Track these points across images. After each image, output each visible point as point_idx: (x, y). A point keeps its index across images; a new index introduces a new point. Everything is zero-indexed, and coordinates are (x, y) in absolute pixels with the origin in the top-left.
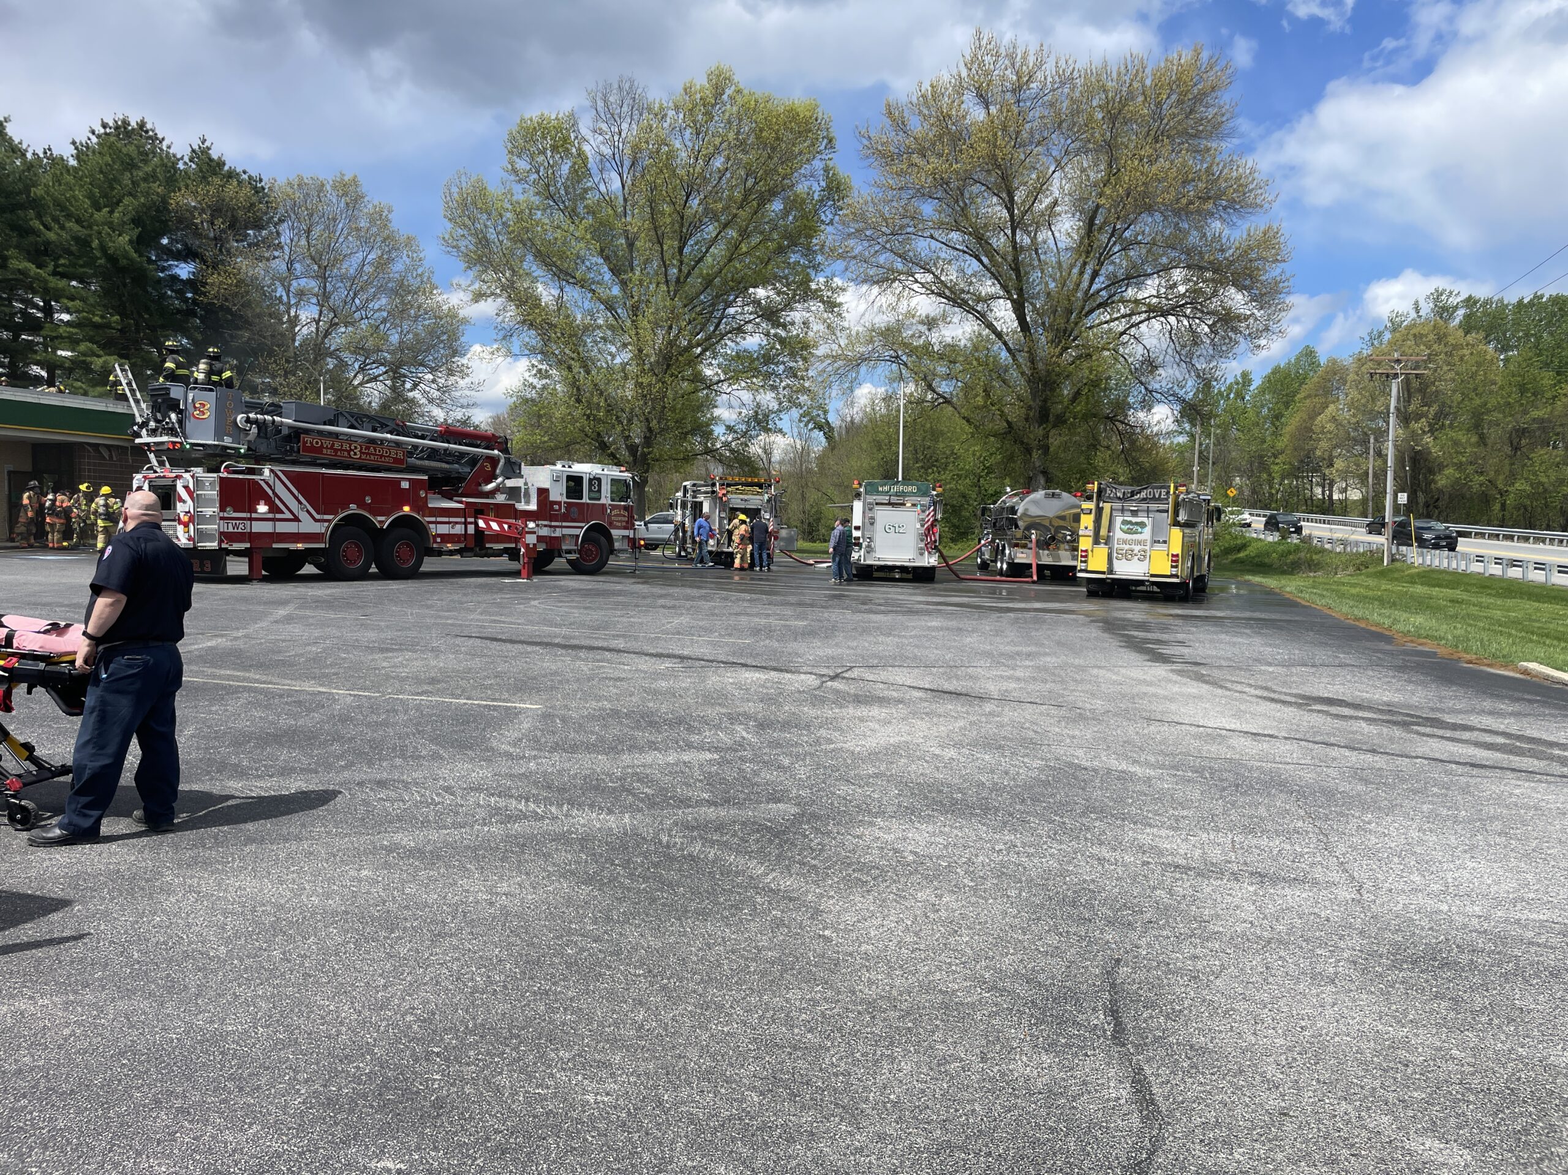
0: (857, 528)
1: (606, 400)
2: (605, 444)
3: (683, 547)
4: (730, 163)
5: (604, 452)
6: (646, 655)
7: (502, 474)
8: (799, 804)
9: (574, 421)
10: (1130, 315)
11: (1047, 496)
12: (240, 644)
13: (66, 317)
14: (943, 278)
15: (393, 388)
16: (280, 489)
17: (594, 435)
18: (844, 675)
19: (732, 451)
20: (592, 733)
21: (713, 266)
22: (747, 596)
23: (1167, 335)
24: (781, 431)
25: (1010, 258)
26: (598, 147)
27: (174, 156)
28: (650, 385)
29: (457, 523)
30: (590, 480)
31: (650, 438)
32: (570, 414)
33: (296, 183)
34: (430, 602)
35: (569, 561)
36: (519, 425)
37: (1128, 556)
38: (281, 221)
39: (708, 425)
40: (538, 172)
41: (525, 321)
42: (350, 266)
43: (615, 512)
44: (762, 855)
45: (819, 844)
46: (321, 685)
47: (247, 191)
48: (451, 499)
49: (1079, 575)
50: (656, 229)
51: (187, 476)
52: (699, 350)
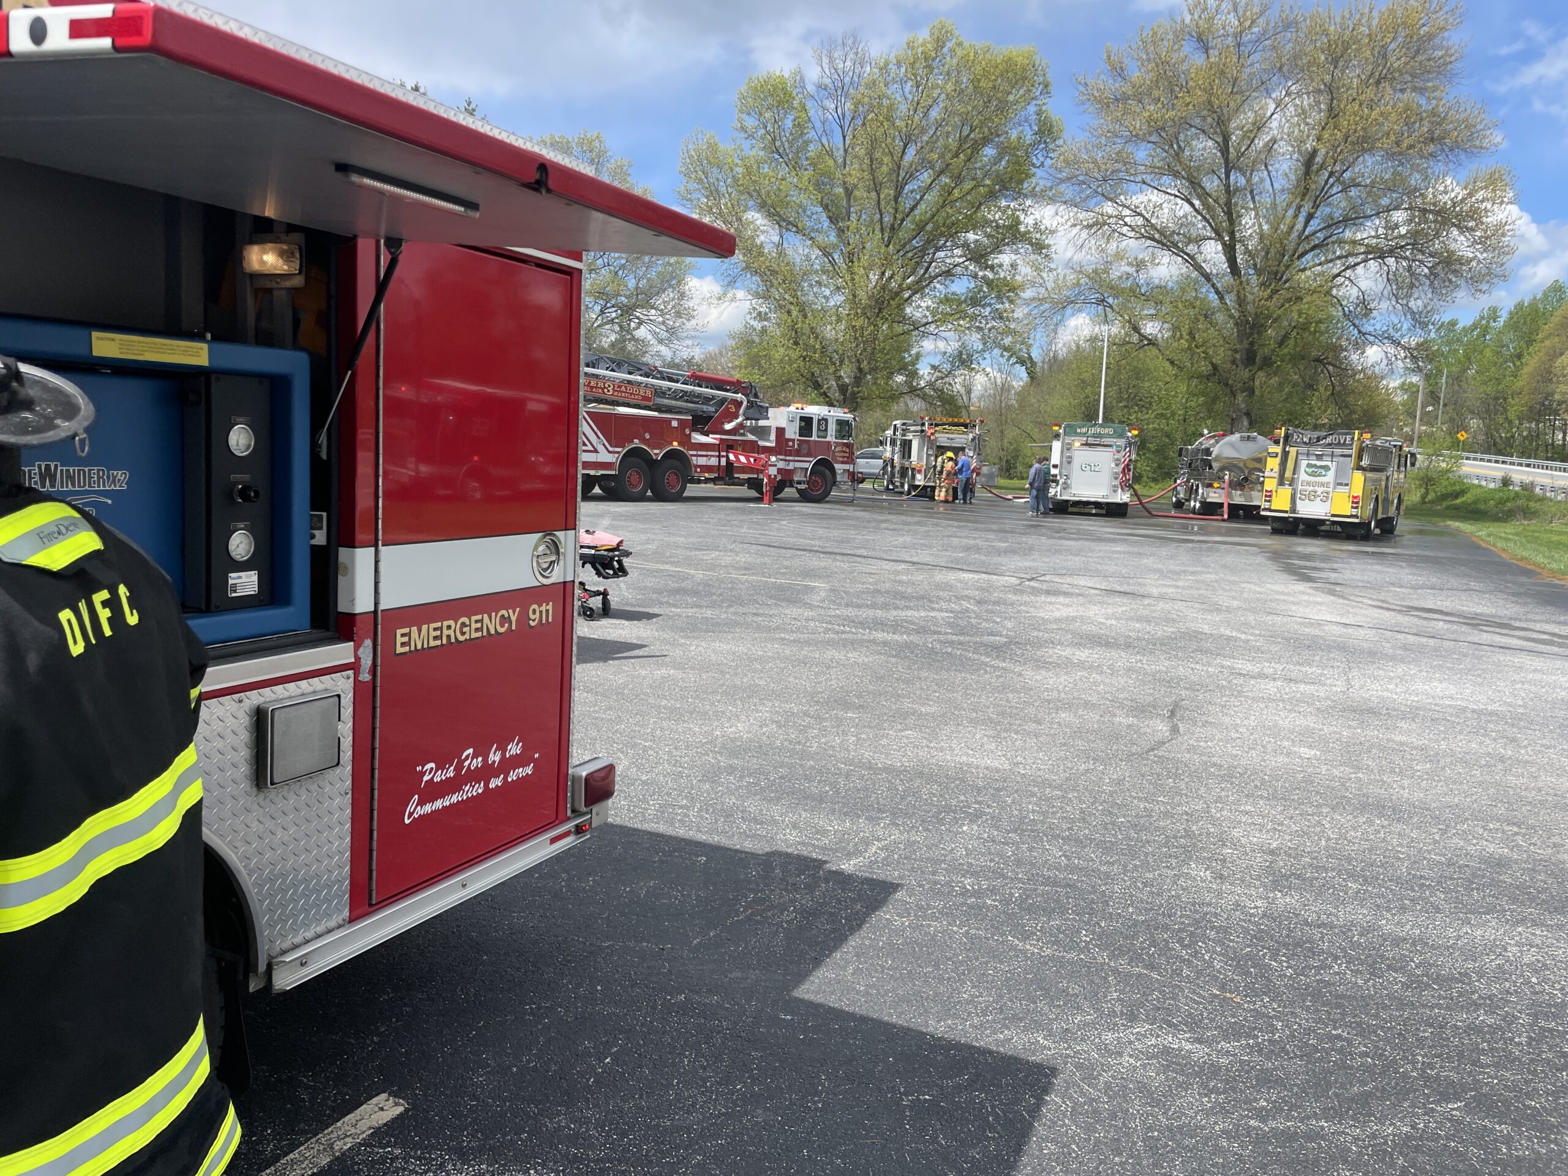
0: (1055, 466)
1: (821, 343)
2: (818, 383)
3: (891, 481)
4: (947, 113)
5: (816, 391)
6: (886, 560)
7: (744, 415)
8: (1008, 638)
9: (792, 362)
10: (1346, 257)
11: (1242, 439)
14: (1153, 221)
18: (1039, 578)
19: (935, 389)
20: (867, 599)
21: (926, 213)
23: (1384, 276)
25: (1222, 201)
29: (712, 456)
30: (819, 420)
31: (860, 377)
32: (787, 355)
37: (1312, 496)
39: (914, 364)
40: (765, 127)
43: (839, 448)
48: (708, 435)
49: (1262, 513)
50: (874, 179)
52: (909, 293)
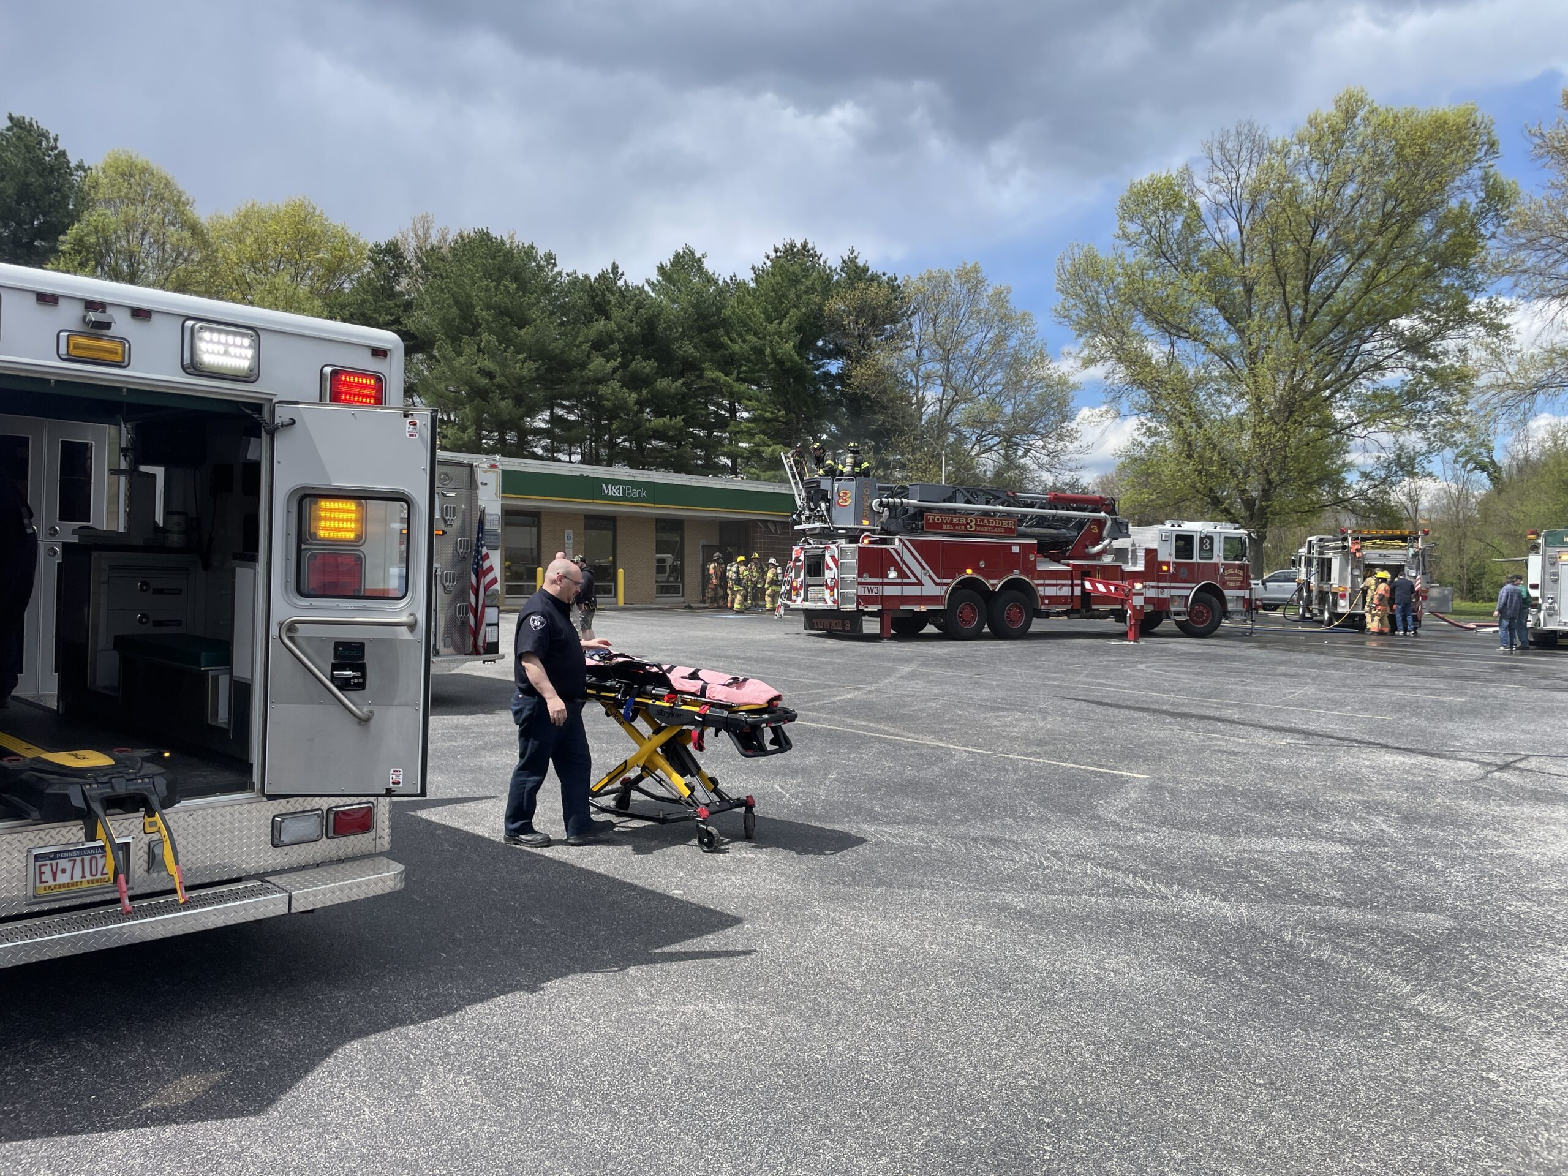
1: (1219, 454)
2: (1217, 498)
3: (1307, 608)
4: (1365, 188)
5: (1216, 508)
6: (1265, 728)
7: (1109, 536)
8: (1455, 917)
9: (1184, 477)
12: (873, 697)
13: (745, 415)
15: (1006, 457)
16: (907, 557)
17: (1206, 491)
18: (1517, 765)
19: (1367, 500)
20: (1204, 809)
21: (1345, 301)
22: (1388, 665)
24: (1430, 475)
26: (1214, 197)
27: (830, 268)
28: (1269, 434)
29: (1064, 585)
30: (1202, 539)
31: (1269, 490)
32: (1180, 470)
33: (926, 277)
34: (1038, 663)
35: (1178, 623)
36: (1127, 485)
38: (913, 313)
39: (1338, 473)
40: (1150, 232)
41: (1134, 381)
42: (970, 348)
43: (1230, 571)
44: (1407, 971)
45: (1482, 968)
46: (940, 740)
47: (885, 290)
48: (1059, 562)
50: (1277, 271)
51: (833, 546)
52: (1327, 392)
